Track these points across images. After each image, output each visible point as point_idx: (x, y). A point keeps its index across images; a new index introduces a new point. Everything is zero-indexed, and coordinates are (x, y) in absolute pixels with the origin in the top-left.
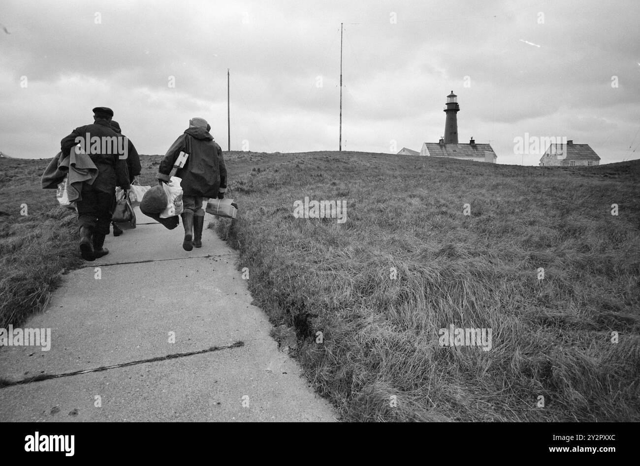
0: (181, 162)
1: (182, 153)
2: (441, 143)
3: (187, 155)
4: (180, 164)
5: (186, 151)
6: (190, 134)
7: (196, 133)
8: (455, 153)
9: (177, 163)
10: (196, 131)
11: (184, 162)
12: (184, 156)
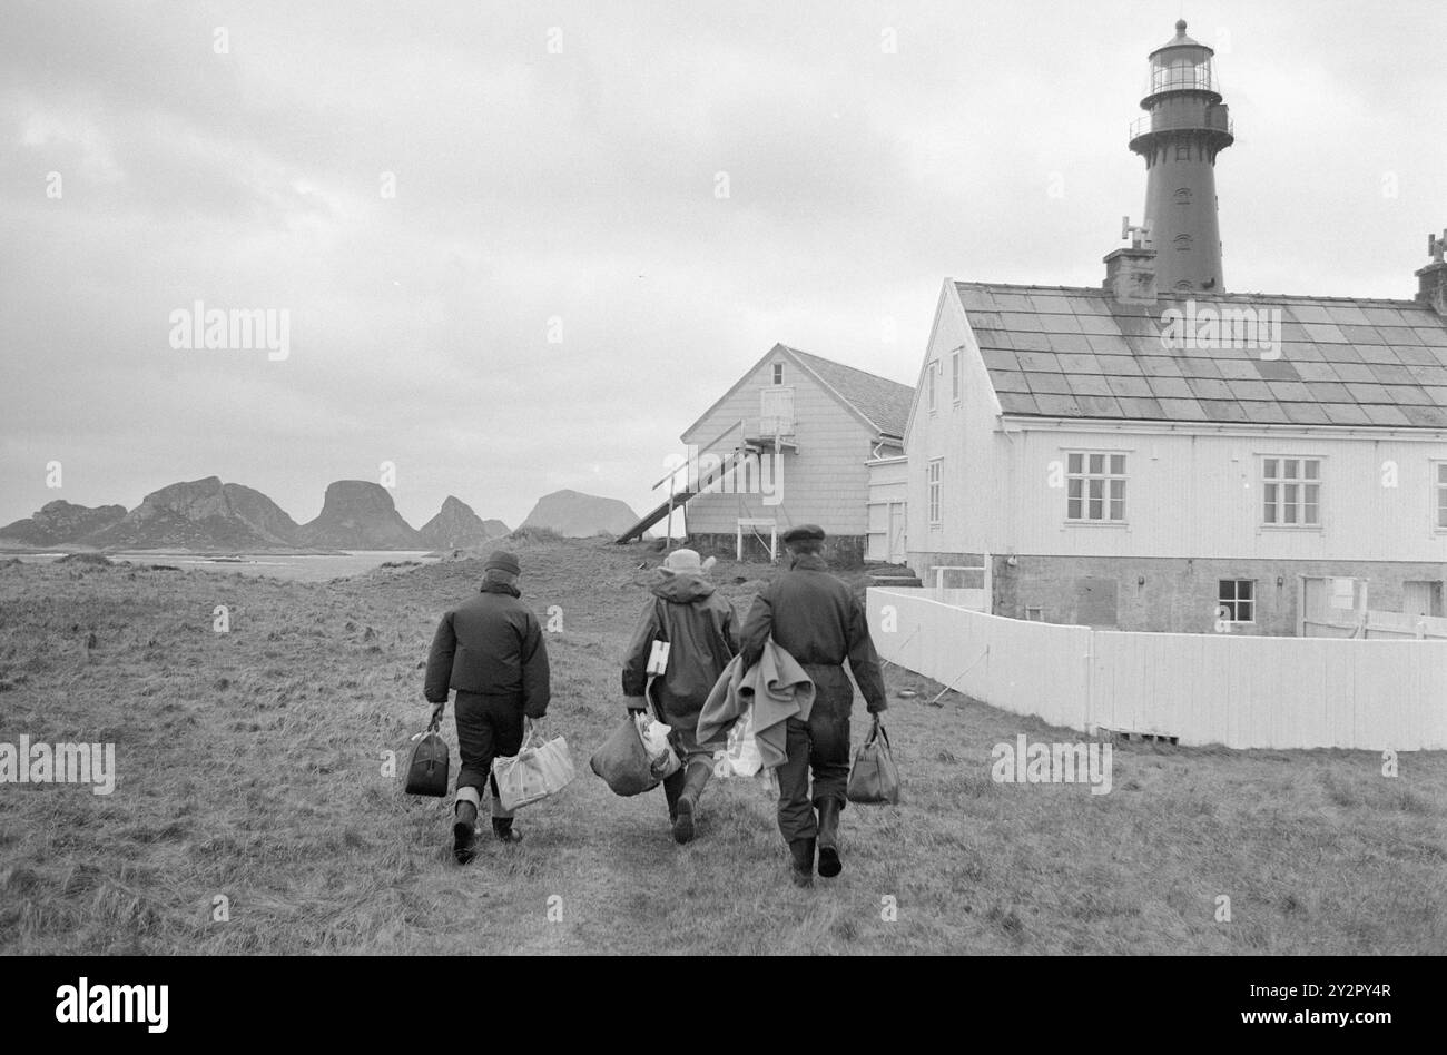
0: (658, 664)
1: (657, 644)
2: (1125, 287)
3: (667, 646)
4: (657, 668)
5: (663, 638)
6: (662, 598)
7: (674, 592)
8: (1283, 390)
9: (651, 668)
10: (673, 588)
11: (664, 661)
12: (662, 649)
